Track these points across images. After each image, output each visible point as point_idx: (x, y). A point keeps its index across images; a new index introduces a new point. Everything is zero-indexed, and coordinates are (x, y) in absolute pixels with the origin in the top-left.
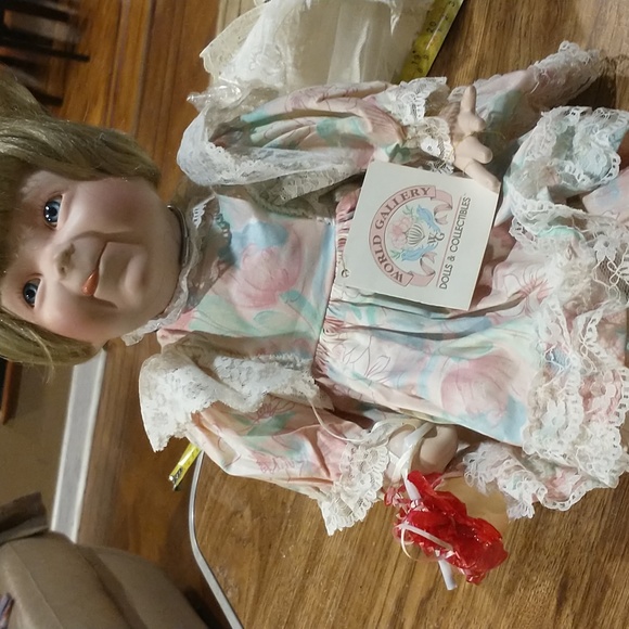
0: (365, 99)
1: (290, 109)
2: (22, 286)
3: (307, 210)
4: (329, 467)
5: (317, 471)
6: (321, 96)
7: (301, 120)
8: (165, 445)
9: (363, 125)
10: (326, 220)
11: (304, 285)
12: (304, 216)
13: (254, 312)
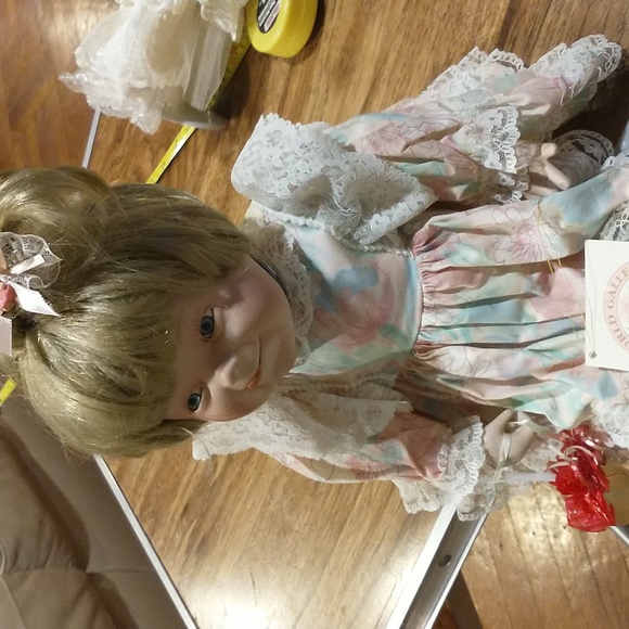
0: (441, 141)
3: (385, 245)
4: (426, 468)
6: (404, 143)
10: (405, 252)
11: (397, 318)
12: (385, 251)
13: (356, 349)
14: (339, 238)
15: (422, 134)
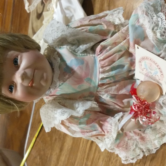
0: (102, 19)
1: (79, 25)
2: (9, 87)
3: (87, 53)
4: (105, 131)
5: (101, 132)
6: (89, 20)
7: (83, 28)
8: (50, 130)
9: (104, 27)
10: (93, 55)
11: (91, 76)
12: (87, 55)
13: (77, 86)
14: (71, 50)
15: (95, 18)
